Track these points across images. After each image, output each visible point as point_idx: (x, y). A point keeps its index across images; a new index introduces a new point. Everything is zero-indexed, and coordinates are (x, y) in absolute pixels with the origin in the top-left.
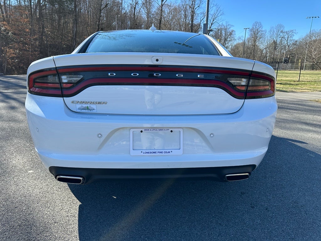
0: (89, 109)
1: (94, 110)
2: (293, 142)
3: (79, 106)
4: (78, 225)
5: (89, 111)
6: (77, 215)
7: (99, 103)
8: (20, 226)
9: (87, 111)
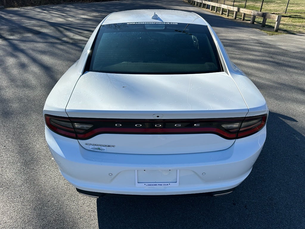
0: (101, 150)
1: (104, 150)
2: (284, 120)
3: (91, 147)
4: (98, 221)
5: (100, 151)
6: (96, 210)
7: (109, 146)
8: (55, 220)
9: (99, 150)
